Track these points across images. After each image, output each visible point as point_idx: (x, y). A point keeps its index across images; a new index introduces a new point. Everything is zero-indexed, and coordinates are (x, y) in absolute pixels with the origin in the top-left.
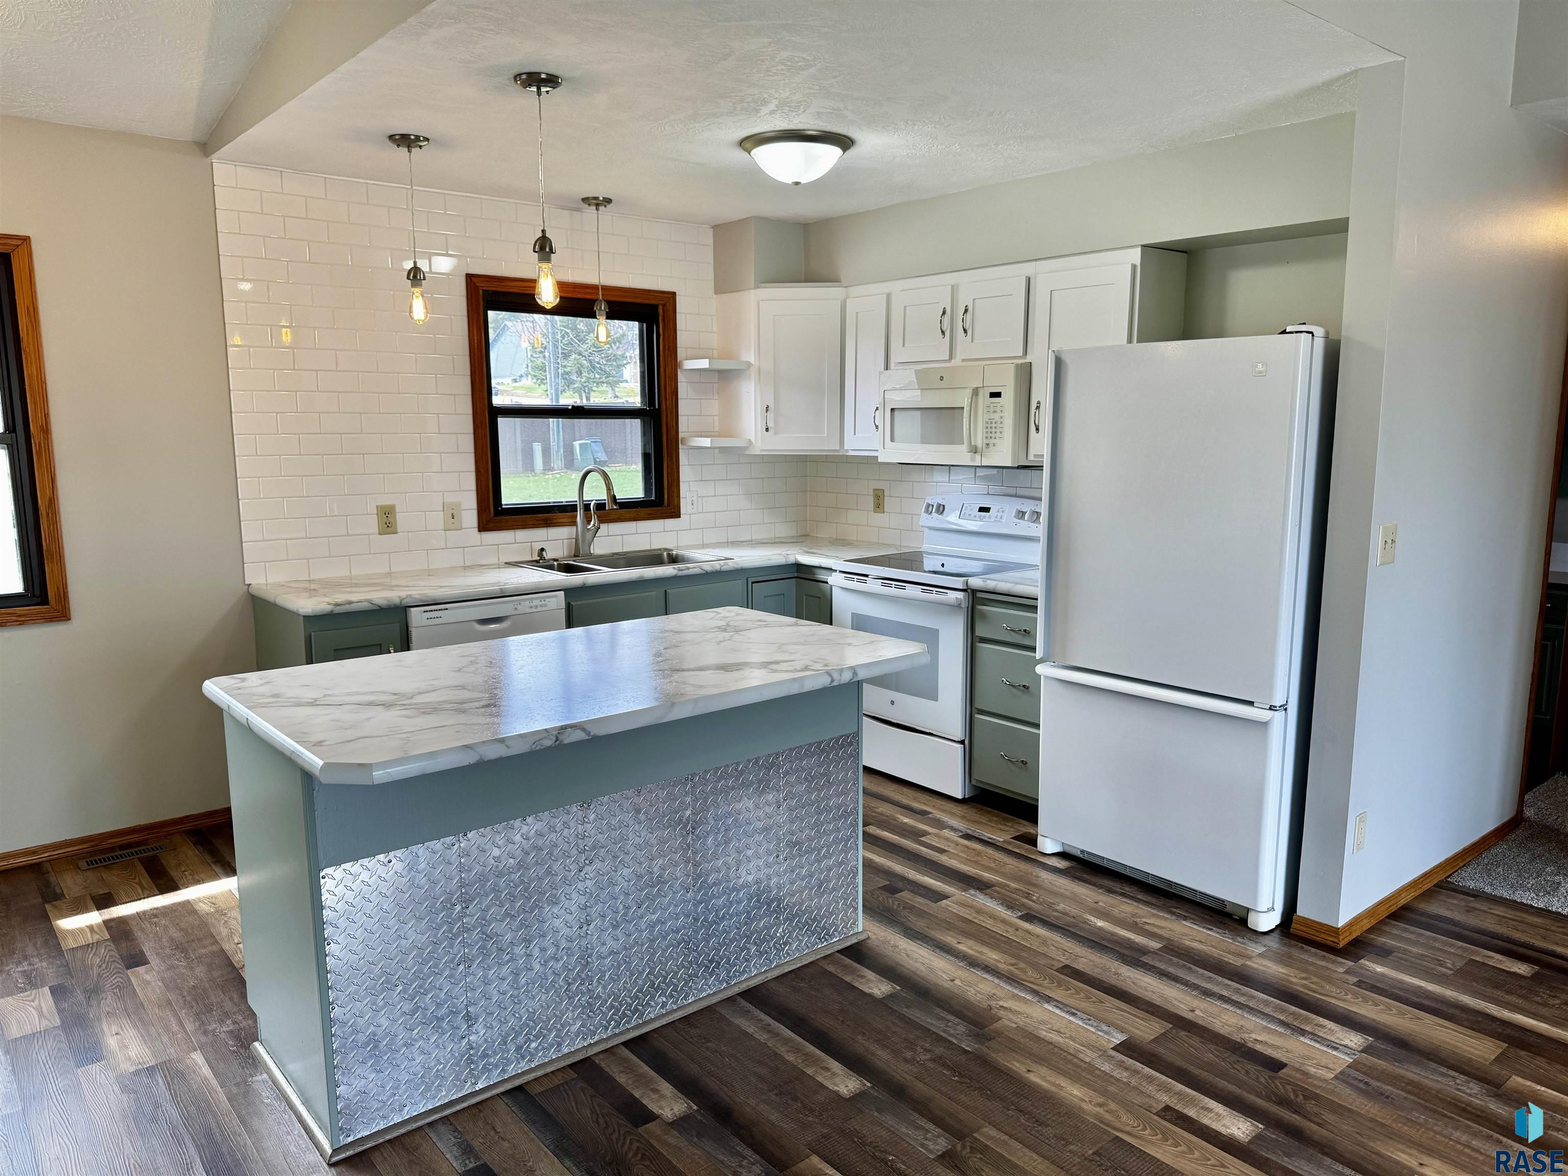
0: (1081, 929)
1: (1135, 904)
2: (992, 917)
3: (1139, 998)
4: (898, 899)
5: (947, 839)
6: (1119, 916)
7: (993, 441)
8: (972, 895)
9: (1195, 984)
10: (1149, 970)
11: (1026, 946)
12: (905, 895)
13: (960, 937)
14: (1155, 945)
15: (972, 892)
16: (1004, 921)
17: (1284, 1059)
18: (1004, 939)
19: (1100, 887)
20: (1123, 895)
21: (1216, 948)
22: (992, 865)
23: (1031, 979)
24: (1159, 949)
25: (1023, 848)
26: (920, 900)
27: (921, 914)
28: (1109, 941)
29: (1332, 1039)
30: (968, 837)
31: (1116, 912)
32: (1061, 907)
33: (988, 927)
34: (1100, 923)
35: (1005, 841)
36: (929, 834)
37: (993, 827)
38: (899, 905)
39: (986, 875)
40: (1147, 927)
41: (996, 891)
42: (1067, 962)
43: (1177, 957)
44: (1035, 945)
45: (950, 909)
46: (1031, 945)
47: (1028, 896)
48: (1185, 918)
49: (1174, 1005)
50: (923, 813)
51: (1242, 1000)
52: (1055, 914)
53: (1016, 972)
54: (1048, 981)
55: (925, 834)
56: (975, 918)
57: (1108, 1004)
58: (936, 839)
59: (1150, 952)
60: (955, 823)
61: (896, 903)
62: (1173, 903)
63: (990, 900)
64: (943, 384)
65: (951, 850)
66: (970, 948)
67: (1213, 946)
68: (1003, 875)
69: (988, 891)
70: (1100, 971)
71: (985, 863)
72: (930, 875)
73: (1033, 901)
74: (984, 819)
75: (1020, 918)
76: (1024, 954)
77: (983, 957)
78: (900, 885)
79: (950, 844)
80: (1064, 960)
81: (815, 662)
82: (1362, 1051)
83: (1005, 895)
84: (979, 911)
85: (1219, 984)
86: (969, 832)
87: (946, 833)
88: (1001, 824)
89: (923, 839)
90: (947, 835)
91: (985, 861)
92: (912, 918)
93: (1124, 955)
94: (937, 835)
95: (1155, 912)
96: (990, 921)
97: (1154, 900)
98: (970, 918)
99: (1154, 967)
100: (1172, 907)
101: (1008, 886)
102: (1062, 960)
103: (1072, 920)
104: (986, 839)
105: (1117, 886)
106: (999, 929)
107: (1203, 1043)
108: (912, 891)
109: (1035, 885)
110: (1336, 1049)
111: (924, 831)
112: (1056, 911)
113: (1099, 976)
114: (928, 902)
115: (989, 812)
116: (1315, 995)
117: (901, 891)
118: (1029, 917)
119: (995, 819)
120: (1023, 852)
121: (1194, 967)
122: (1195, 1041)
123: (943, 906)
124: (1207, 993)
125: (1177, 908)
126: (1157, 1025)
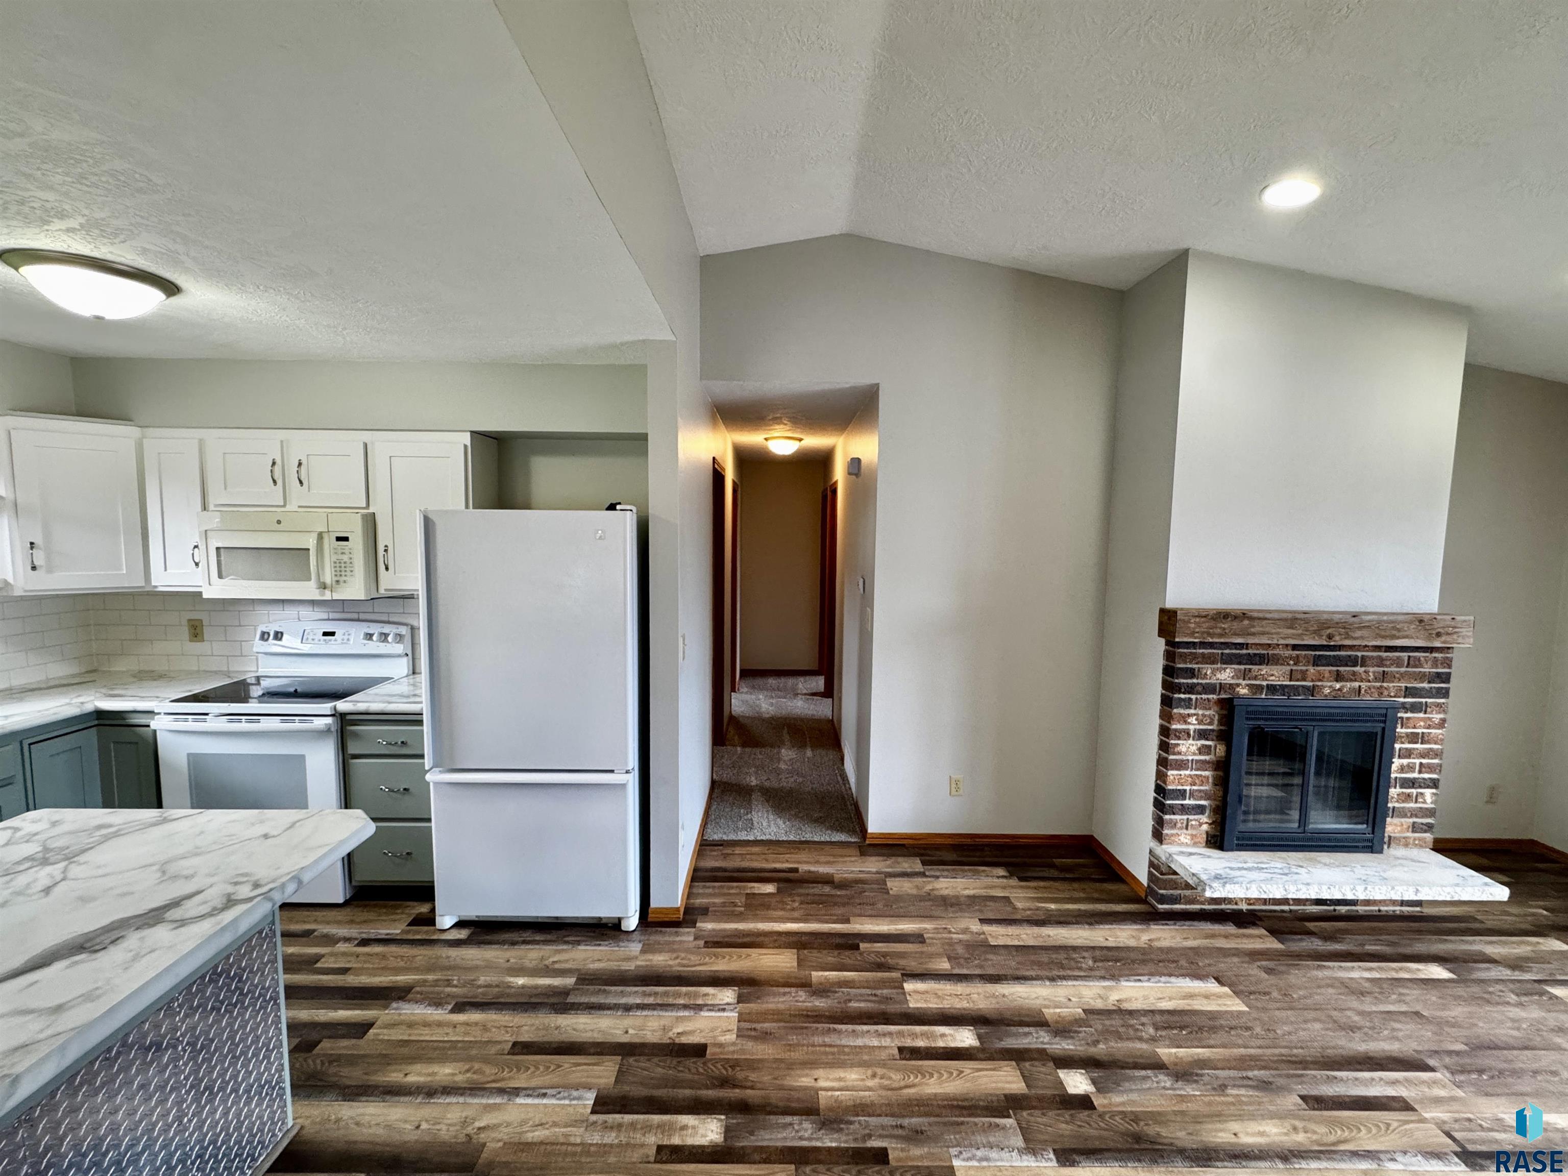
0: (508, 995)
1: (537, 947)
2: (427, 1024)
3: (584, 1043)
4: (318, 1055)
5: (344, 954)
6: (531, 966)
7: (344, 578)
8: (396, 1009)
9: (615, 1004)
10: (578, 1009)
11: (471, 1042)
12: (326, 1045)
13: (403, 1066)
14: (570, 981)
15: (394, 1005)
16: (440, 1024)
17: (703, 1041)
18: (447, 1045)
19: (503, 943)
20: (525, 942)
21: (612, 961)
22: (402, 964)
23: (493, 1078)
24: (576, 983)
25: (422, 933)
26: (345, 1043)
27: (352, 1060)
28: (536, 995)
29: (717, 1002)
30: (364, 942)
31: (528, 964)
32: (482, 980)
33: (427, 1038)
34: (521, 981)
35: (403, 932)
36: (323, 956)
37: (385, 921)
38: (323, 1063)
39: (402, 979)
40: (557, 966)
41: (418, 993)
42: (513, 1039)
43: (592, 984)
44: (476, 1035)
45: (381, 1037)
46: (475, 1037)
47: (448, 983)
48: (579, 943)
49: (612, 1034)
50: (307, 934)
51: (651, 1000)
52: (480, 990)
53: (475, 1077)
54: (507, 1070)
55: (318, 958)
56: (410, 1035)
57: (566, 1065)
58: (332, 959)
59: (570, 990)
60: (343, 932)
61: (318, 1061)
62: (563, 932)
63: (415, 1006)
64: (280, 527)
65: (355, 966)
66: (419, 1074)
67: (608, 960)
68: (417, 970)
69: (410, 996)
70: (544, 1032)
71: (395, 965)
72: (341, 1006)
73: (456, 986)
74: (371, 915)
75: (452, 1011)
76: (474, 1052)
77: (437, 1078)
78: (314, 1036)
79: (349, 959)
80: (509, 1038)
81: (236, 884)
82: (738, 1002)
83: (427, 993)
84: (411, 1025)
85: (630, 994)
86: (364, 936)
87: (342, 947)
88: (393, 914)
89: (319, 965)
90: (342, 949)
91: (392, 963)
92: (345, 1071)
93: (553, 1004)
94: (332, 954)
95: (554, 947)
96: (427, 1031)
97: (549, 937)
98: (406, 1038)
99: (580, 1004)
100: (565, 936)
101: (425, 981)
102: (507, 1039)
103: (497, 989)
104: (383, 937)
105: (514, 936)
106: (437, 1035)
107: (649, 1060)
108: (330, 1037)
109: (449, 968)
110: (724, 1010)
111: (316, 954)
112: (480, 987)
113: (546, 1039)
114: (354, 1041)
115: (375, 906)
116: (689, 969)
117: (319, 1042)
118: (460, 1007)
119: (384, 910)
120: (424, 937)
121: (607, 988)
122: (643, 1062)
123: (372, 1037)
124: (628, 1008)
125: (568, 936)
126: (610, 1064)
